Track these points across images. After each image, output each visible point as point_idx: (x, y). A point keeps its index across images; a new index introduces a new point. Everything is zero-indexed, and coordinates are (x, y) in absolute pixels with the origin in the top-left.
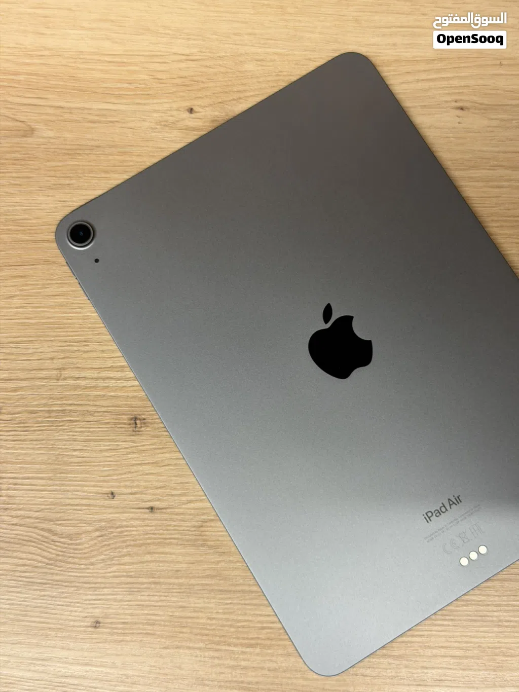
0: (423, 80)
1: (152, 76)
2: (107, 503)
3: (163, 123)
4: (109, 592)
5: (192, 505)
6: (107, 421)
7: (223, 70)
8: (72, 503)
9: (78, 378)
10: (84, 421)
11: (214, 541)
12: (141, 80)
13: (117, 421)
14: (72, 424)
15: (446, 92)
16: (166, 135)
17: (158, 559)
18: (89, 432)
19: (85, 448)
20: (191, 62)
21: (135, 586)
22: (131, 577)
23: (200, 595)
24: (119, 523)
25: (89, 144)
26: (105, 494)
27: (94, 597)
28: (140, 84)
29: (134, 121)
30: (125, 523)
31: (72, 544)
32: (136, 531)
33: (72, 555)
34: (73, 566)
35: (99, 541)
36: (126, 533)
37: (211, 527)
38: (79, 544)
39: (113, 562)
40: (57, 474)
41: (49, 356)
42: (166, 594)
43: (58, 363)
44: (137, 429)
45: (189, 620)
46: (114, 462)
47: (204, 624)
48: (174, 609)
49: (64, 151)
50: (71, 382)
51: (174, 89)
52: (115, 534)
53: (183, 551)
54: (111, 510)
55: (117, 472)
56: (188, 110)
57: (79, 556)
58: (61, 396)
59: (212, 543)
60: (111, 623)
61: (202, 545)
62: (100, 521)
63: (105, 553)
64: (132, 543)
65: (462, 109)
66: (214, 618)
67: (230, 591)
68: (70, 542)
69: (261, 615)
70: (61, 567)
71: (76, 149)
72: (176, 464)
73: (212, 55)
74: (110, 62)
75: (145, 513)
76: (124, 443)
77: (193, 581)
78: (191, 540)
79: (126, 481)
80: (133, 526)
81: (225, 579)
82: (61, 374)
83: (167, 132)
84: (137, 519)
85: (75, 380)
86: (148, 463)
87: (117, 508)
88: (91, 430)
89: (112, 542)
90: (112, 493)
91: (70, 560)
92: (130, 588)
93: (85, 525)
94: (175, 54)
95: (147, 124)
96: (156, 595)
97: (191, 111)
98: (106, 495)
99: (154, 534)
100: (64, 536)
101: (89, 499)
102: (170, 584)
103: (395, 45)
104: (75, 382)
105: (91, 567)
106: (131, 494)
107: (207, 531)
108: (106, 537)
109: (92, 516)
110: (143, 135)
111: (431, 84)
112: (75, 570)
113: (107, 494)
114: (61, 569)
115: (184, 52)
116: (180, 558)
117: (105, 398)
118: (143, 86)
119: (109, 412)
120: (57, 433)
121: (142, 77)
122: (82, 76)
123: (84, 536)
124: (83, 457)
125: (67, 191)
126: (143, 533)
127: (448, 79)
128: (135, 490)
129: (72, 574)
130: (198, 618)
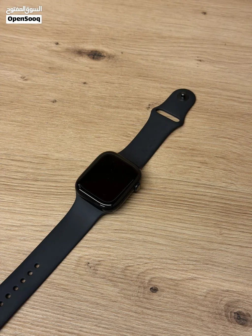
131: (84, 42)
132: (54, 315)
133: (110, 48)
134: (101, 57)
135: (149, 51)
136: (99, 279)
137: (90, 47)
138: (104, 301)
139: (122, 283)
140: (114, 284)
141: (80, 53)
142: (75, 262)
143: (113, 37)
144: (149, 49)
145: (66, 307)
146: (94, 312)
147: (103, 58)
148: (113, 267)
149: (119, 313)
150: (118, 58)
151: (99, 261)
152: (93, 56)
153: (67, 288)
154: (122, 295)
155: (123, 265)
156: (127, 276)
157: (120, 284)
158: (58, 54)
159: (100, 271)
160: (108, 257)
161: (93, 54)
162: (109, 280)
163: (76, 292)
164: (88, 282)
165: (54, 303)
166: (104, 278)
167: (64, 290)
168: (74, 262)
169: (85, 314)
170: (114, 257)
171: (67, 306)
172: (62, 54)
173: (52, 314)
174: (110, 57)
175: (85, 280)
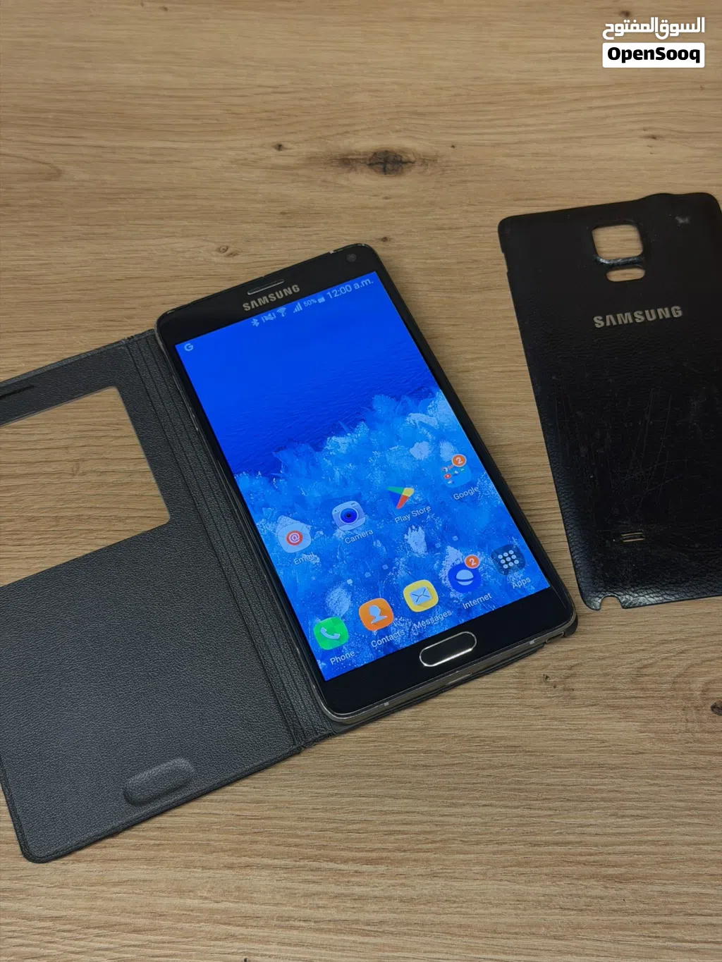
131: (347, 132)
132: (509, 810)
133: (419, 139)
134: (404, 166)
135: (520, 133)
136: (584, 709)
137: (367, 143)
138: (614, 757)
139: (641, 707)
140: (624, 713)
141: (347, 162)
142: (515, 680)
143: (416, 109)
144: (518, 126)
145: (529, 786)
146: (599, 787)
147: (409, 167)
148: (607, 675)
149: (657, 777)
150: (447, 162)
151: (571, 668)
152: (382, 166)
153: (516, 743)
154: (652, 735)
155: (629, 666)
156: (648, 690)
157: (636, 712)
158: (292, 175)
159: (581, 690)
160: (589, 655)
161: (381, 161)
162: (609, 706)
163: (540, 748)
164: (561, 720)
165: (497, 783)
166: (595, 705)
167: (509, 749)
168: (511, 681)
169: (579, 794)
170: (601, 652)
171: (530, 784)
172: (301, 172)
173: (503, 810)
174: (427, 161)
175: (552, 719)
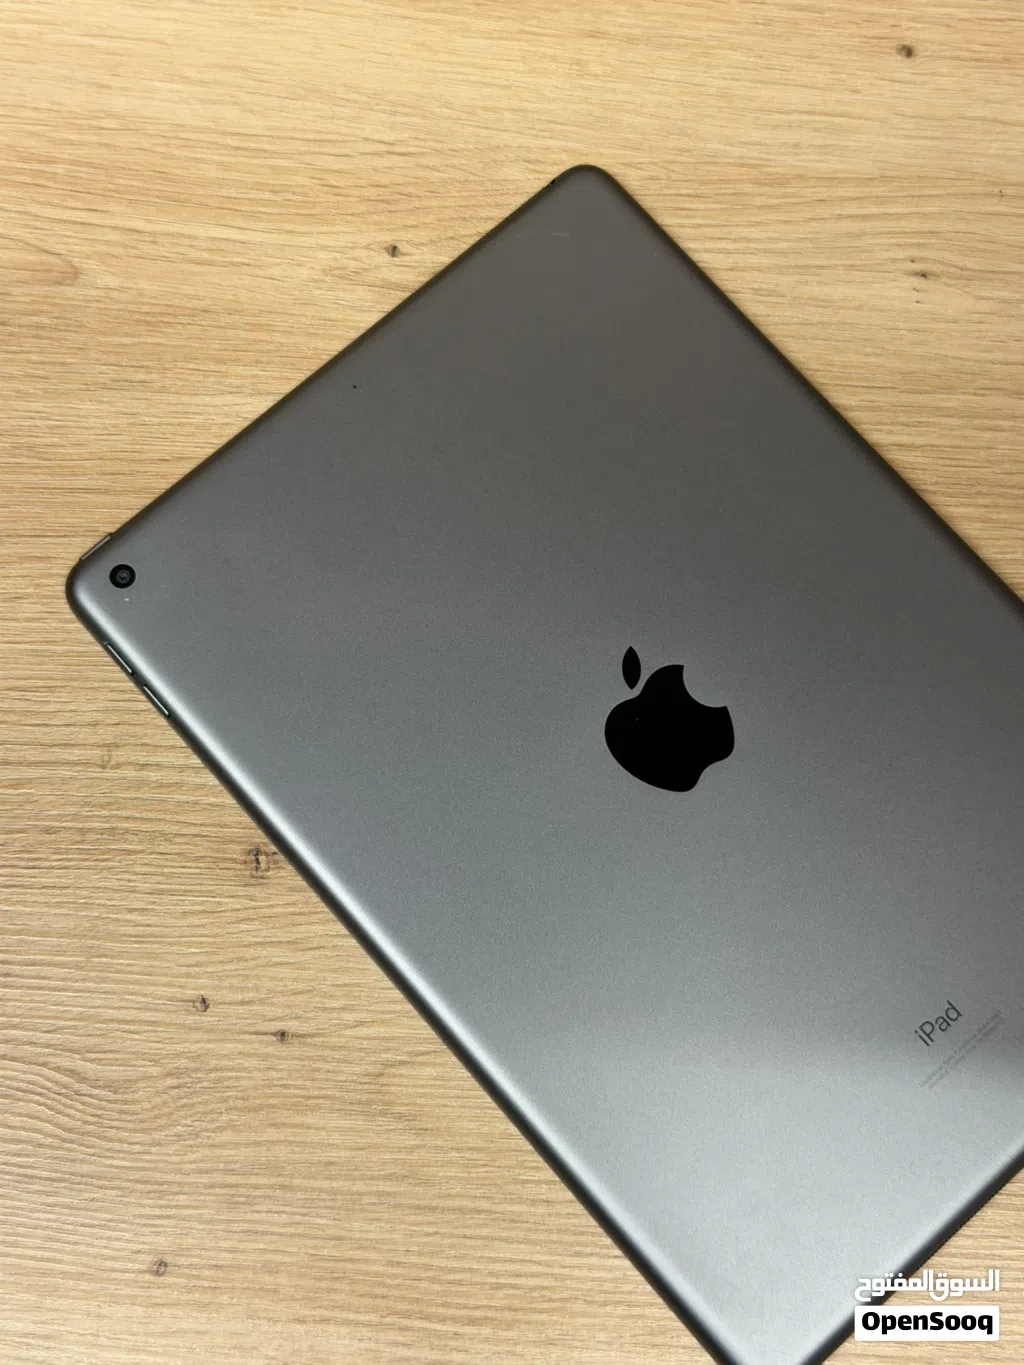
0: (850, 217)
1: (319, 179)
2: (192, 1019)
3: (336, 272)
4: (189, 1203)
5: (363, 1031)
6: (199, 854)
7: (460, 176)
8: (121, 1017)
9: (144, 766)
10: (152, 853)
11: (406, 1105)
12: (298, 186)
13: (220, 855)
14: (129, 857)
15: (893, 241)
16: (342, 294)
17: (291, 1139)
18: (162, 874)
19: (151, 907)
20: (396, 158)
21: (242, 1191)
22: (233, 1172)
23: (371, 1216)
24: (215, 1062)
25: (189, 305)
26: (189, 1001)
27: (158, 1212)
28: (294, 193)
29: (278, 265)
30: (226, 1063)
31: (116, 1101)
32: (251, 1078)
33: (115, 1123)
34: (117, 1146)
35: (173, 1097)
36: (226, 1083)
37: (401, 1076)
38: (134, 1102)
39: (200, 1140)
40: (93, 957)
41: (88, 718)
42: (306, 1211)
43: (106, 734)
44: (260, 874)
45: (349, 1266)
46: (212, 936)
47: (377, 1274)
48: (320, 1243)
49: (137, 316)
50: (131, 773)
51: (362, 208)
52: (205, 1084)
53: (342, 1123)
54: (198, 1036)
55: (215, 958)
56: (386, 249)
57: (130, 1125)
58: (108, 800)
59: (401, 1109)
60: (189, 1266)
61: (383, 1113)
62: (178, 1055)
63: (184, 1122)
64: (239, 1104)
65: (924, 275)
66: (399, 1264)
67: (434, 1209)
68: (112, 1097)
69: (495, 1260)
70: (93, 1147)
71: (161, 314)
72: (333, 946)
73: (439, 146)
74: (237, 148)
75: (269, 1044)
76: (232, 900)
77: (360, 1186)
78: (359, 1103)
79: (234, 976)
80: (243, 1069)
81: (426, 1182)
82: (110, 756)
83: (344, 290)
84: (250, 1055)
85: (140, 770)
86: (281, 942)
87: (211, 1031)
88: (166, 870)
89: (199, 1100)
90: (204, 1001)
91: (112, 1133)
92: (233, 1196)
93: (144, 1063)
94: (366, 139)
95: (304, 272)
96: (285, 1212)
97: (394, 251)
98: (191, 1004)
99: (284, 1086)
100: (101, 1083)
101: (155, 1010)
102: (313, 1190)
103: (797, 145)
104: (139, 774)
105: (154, 1150)
106: (243, 1003)
107: (394, 1085)
108: (187, 1090)
109: (159, 1045)
110: (296, 292)
111: (867, 226)
112: (121, 1155)
113: (194, 1001)
114: (92, 1151)
115: (385, 137)
116: (336, 1138)
117: (198, 807)
118: (301, 198)
119: (205, 836)
120: (95, 874)
121: (300, 180)
122: (179, 172)
123: (142, 1085)
124: (148, 925)
125: (138, 395)
126: (262, 1083)
127: (899, 216)
128: (250, 995)
129: (116, 1162)
130: (366, 1261)
